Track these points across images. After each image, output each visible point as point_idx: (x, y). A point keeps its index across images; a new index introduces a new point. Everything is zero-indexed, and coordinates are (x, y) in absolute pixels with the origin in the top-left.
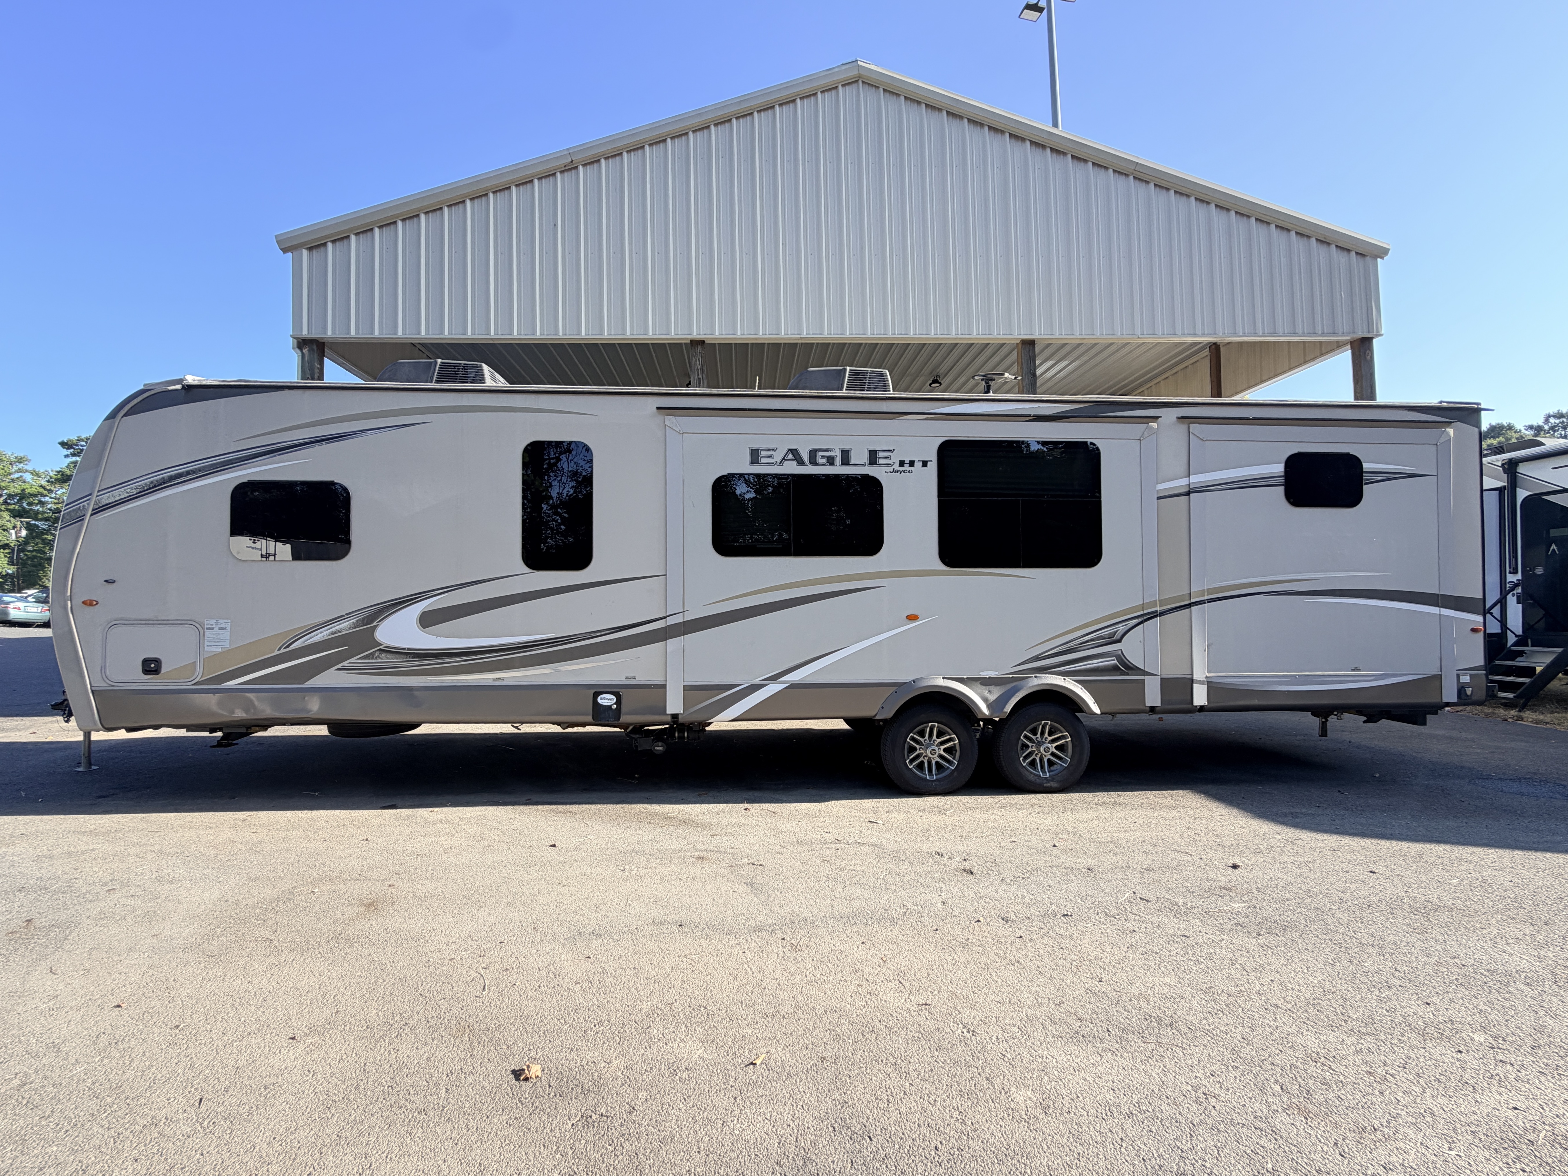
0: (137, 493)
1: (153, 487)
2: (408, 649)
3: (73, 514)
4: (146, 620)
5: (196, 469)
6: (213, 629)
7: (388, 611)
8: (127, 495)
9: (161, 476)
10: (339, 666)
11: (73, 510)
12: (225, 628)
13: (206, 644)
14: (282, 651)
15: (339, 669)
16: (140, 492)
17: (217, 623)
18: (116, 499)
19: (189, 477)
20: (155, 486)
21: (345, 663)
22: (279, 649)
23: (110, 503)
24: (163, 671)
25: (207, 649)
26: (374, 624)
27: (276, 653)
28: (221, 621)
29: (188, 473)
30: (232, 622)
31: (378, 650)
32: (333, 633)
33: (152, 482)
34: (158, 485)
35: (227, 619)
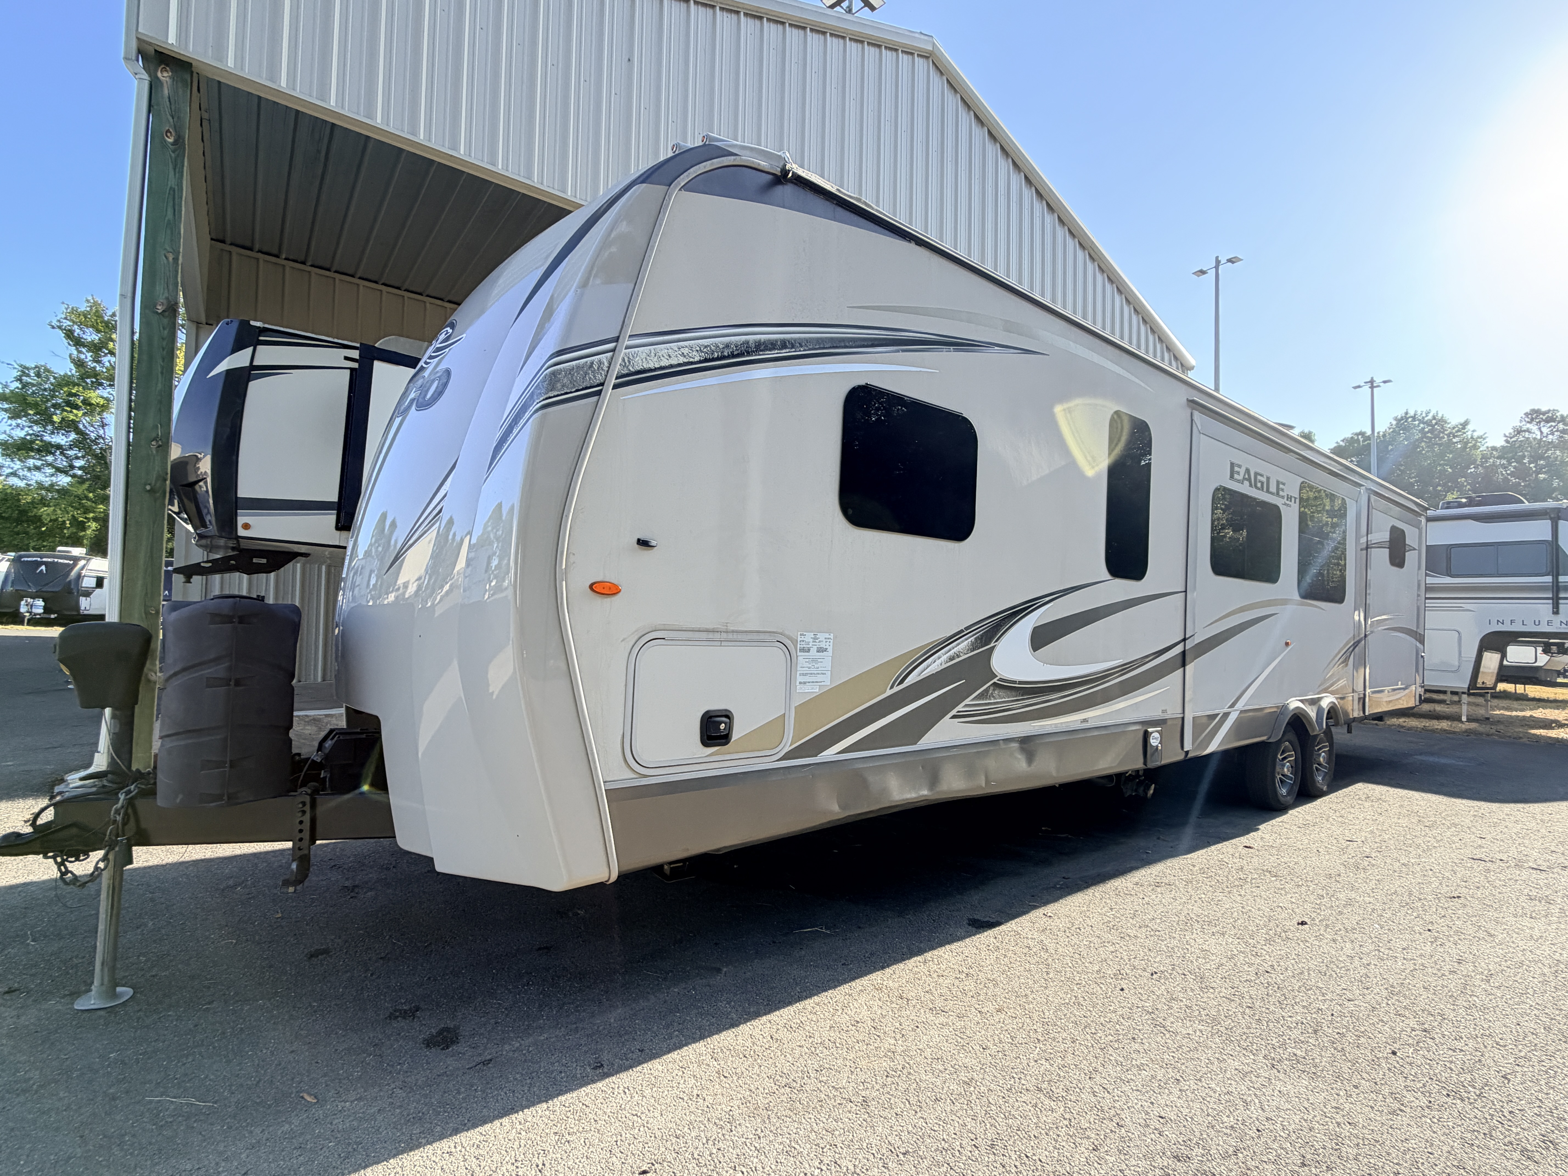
0: (700, 362)
1: (728, 357)
2: (1021, 683)
3: (578, 377)
4: (707, 631)
5: (795, 340)
6: (809, 651)
7: (1005, 624)
8: (682, 360)
9: (744, 338)
10: (954, 712)
11: (578, 367)
12: (826, 650)
13: (800, 679)
14: (896, 689)
15: (954, 717)
16: (706, 360)
17: (815, 639)
18: (663, 364)
19: (784, 353)
20: (733, 356)
21: (960, 708)
22: (892, 687)
23: (650, 370)
24: (736, 735)
25: (800, 689)
26: (992, 645)
27: (889, 692)
28: (821, 636)
29: (784, 344)
30: (835, 637)
31: (991, 685)
32: (952, 658)
33: (727, 346)
34: (738, 356)
35: (830, 633)
